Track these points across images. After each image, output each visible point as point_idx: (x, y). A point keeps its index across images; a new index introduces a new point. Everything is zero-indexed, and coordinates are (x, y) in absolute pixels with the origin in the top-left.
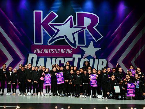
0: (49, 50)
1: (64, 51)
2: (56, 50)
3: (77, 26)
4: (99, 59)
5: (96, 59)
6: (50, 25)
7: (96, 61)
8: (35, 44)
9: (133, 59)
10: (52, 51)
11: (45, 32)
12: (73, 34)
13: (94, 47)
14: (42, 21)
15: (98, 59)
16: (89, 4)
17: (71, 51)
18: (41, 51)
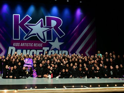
0: (25, 44)
1: (36, 45)
2: (30, 44)
3: (46, 26)
4: (63, 51)
5: (60, 51)
6: (26, 25)
7: (60, 52)
8: (14, 39)
9: (87, 51)
10: (27, 45)
11: (22, 30)
12: (43, 32)
13: (59, 42)
14: (20, 22)
15: (61, 51)
16: (55, 10)
17: (41, 45)
18: (18, 45)
